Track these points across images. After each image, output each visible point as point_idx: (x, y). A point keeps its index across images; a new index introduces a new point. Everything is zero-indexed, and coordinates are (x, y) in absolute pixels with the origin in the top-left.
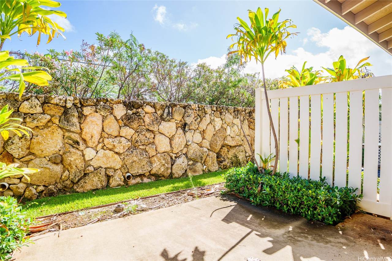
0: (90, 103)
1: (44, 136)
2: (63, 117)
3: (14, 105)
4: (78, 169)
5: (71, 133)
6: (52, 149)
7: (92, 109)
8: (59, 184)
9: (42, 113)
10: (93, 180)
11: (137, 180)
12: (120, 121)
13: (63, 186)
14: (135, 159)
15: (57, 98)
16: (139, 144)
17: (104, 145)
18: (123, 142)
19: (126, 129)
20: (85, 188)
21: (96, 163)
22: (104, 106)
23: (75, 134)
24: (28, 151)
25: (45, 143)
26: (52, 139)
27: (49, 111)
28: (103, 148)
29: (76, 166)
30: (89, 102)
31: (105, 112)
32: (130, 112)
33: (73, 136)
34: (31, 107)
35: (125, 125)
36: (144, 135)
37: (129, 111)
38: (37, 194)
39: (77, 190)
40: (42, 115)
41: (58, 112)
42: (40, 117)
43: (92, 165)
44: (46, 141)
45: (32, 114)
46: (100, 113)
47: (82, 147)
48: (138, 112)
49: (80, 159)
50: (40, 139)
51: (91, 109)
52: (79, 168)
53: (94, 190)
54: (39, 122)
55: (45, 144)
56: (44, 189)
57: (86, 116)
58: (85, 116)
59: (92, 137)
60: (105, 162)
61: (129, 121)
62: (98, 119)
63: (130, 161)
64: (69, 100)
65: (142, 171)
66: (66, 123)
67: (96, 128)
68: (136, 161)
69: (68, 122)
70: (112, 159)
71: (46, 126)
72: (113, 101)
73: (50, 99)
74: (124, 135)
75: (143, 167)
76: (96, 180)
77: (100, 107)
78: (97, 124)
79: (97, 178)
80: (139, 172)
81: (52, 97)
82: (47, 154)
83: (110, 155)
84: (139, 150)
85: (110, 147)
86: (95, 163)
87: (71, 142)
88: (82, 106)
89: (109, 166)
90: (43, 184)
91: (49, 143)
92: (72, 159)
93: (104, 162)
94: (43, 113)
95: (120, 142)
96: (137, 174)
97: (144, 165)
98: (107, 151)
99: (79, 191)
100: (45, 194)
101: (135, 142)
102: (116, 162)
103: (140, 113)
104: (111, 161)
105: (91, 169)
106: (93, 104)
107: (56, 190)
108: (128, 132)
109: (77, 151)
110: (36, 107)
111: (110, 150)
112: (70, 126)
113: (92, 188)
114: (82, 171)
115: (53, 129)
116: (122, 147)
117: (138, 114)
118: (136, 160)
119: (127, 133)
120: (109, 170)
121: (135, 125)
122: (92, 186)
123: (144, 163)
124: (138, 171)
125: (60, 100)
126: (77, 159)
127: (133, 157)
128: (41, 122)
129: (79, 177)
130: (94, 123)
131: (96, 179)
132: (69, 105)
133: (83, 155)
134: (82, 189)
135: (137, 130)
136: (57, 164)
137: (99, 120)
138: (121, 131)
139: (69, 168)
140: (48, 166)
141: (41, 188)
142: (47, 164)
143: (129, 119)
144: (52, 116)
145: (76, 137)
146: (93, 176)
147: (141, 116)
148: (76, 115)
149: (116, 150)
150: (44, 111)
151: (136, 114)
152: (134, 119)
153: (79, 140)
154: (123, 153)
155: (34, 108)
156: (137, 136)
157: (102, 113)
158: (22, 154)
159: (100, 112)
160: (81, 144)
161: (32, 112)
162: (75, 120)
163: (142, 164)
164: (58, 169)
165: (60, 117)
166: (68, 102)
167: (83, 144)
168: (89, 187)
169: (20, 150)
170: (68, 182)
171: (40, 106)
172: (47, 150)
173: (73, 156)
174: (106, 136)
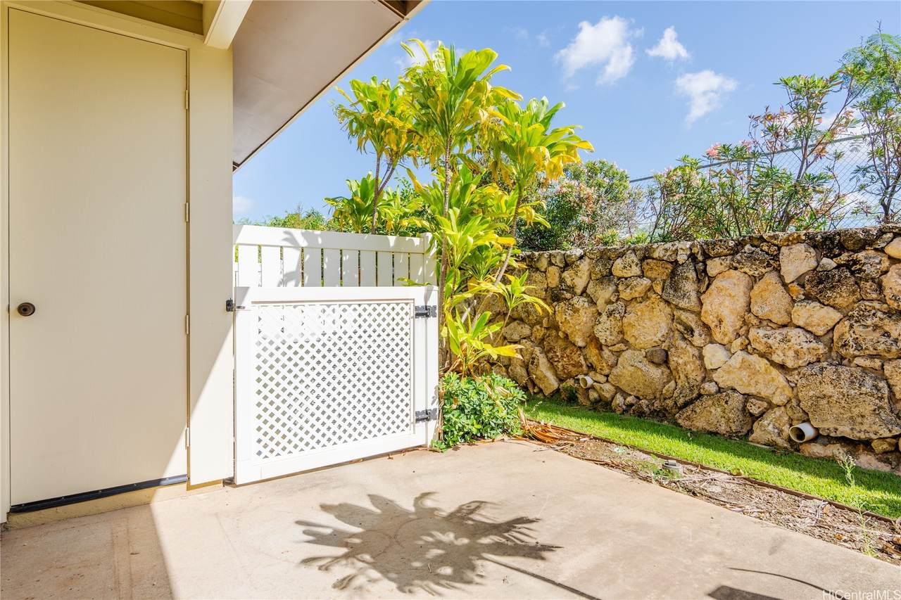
0: (721, 250)
1: (639, 313)
2: (668, 282)
3: (606, 265)
4: (689, 383)
5: (681, 312)
6: (650, 338)
7: (723, 262)
8: (658, 401)
9: (639, 276)
10: (711, 412)
11: (831, 449)
12: (795, 287)
13: (661, 406)
14: (829, 389)
15: (661, 248)
16: (851, 351)
17: (747, 341)
18: (793, 341)
19: (808, 306)
20: (694, 422)
21: (724, 379)
22: (752, 253)
23: (688, 314)
24: (621, 336)
25: (639, 325)
26: (650, 320)
27: (650, 272)
28: (745, 349)
29: (687, 377)
30: (718, 248)
31: (754, 267)
32: (829, 263)
33: (685, 316)
34: (625, 267)
35: (808, 297)
36: (876, 327)
37: (825, 261)
38: (624, 407)
39: (680, 421)
40: (639, 279)
41: (661, 273)
42: (635, 283)
43: (715, 379)
44: (641, 323)
45: (626, 279)
46: (743, 270)
47: (698, 340)
48: (856, 262)
49: (694, 363)
50: (633, 318)
51: (721, 264)
52: (691, 381)
53: (711, 433)
54: (633, 291)
55: (639, 327)
56: (634, 402)
57: (711, 279)
58: (709, 277)
59: (720, 321)
60: (744, 379)
61: (820, 286)
62: (735, 285)
63: (811, 393)
64: (682, 249)
65: (852, 429)
66: (672, 292)
67: (727, 303)
68: (831, 397)
69: (675, 291)
70: (764, 378)
71: (645, 298)
72: (775, 239)
73: (652, 250)
74: (801, 323)
75: (859, 420)
76: (718, 414)
77: (742, 257)
78: (730, 295)
79: (719, 410)
80: (841, 428)
81: (653, 246)
82: (642, 345)
83: (760, 367)
84: (853, 369)
85: (762, 348)
86: (722, 378)
87: (681, 328)
88: (707, 256)
89: (753, 391)
90: (635, 393)
91: (645, 326)
92: (680, 361)
93: (741, 380)
94: (642, 276)
95: (785, 340)
96: (833, 435)
97: (863, 416)
98: (755, 358)
99: (682, 424)
100: (634, 411)
101: (840, 344)
102: (774, 386)
103: (864, 264)
104: (761, 381)
105: (710, 387)
106: (726, 251)
107: (650, 409)
108: (819, 316)
109: (689, 348)
110: (631, 267)
111: (762, 355)
112: (678, 297)
113: (708, 428)
114: (695, 388)
115: (653, 303)
116: (791, 353)
117: (858, 267)
118: (830, 394)
119: (810, 319)
120: (753, 400)
121: (843, 297)
122: (709, 424)
123: (867, 409)
124: (838, 427)
125: (666, 250)
126: (689, 363)
127: (820, 383)
128: (635, 291)
129: (687, 399)
130: (724, 292)
131: (716, 411)
132: (682, 258)
133: (701, 357)
134: (688, 423)
135: (851, 313)
136: (658, 365)
137: (736, 287)
138: (795, 312)
139: (677, 377)
140: (640, 365)
141: (630, 399)
142: (640, 362)
143: (820, 282)
144: (653, 280)
145: (690, 319)
146: (710, 402)
147: (864, 271)
148: (691, 277)
149: (777, 358)
150: (643, 272)
151: (847, 265)
152: (839, 281)
153: (693, 325)
154: (796, 369)
155: (628, 268)
156: (847, 328)
157: (746, 270)
158: (611, 339)
159: (741, 268)
160: (696, 334)
161: (626, 276)
162: (689, 287)
163: (856, 411)
164: (656, 373)
165: (664, 281)
166: (680, 252)
167: (700, 335)
168: (700, 423)
169: (608, 333)
170: (670, 403)
171: (637, 265)
172: (642, 338)
173: (682, 356)
174: (755, 321)
